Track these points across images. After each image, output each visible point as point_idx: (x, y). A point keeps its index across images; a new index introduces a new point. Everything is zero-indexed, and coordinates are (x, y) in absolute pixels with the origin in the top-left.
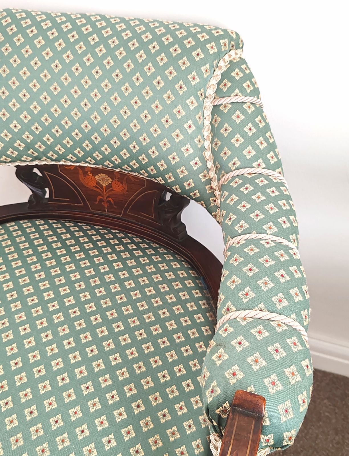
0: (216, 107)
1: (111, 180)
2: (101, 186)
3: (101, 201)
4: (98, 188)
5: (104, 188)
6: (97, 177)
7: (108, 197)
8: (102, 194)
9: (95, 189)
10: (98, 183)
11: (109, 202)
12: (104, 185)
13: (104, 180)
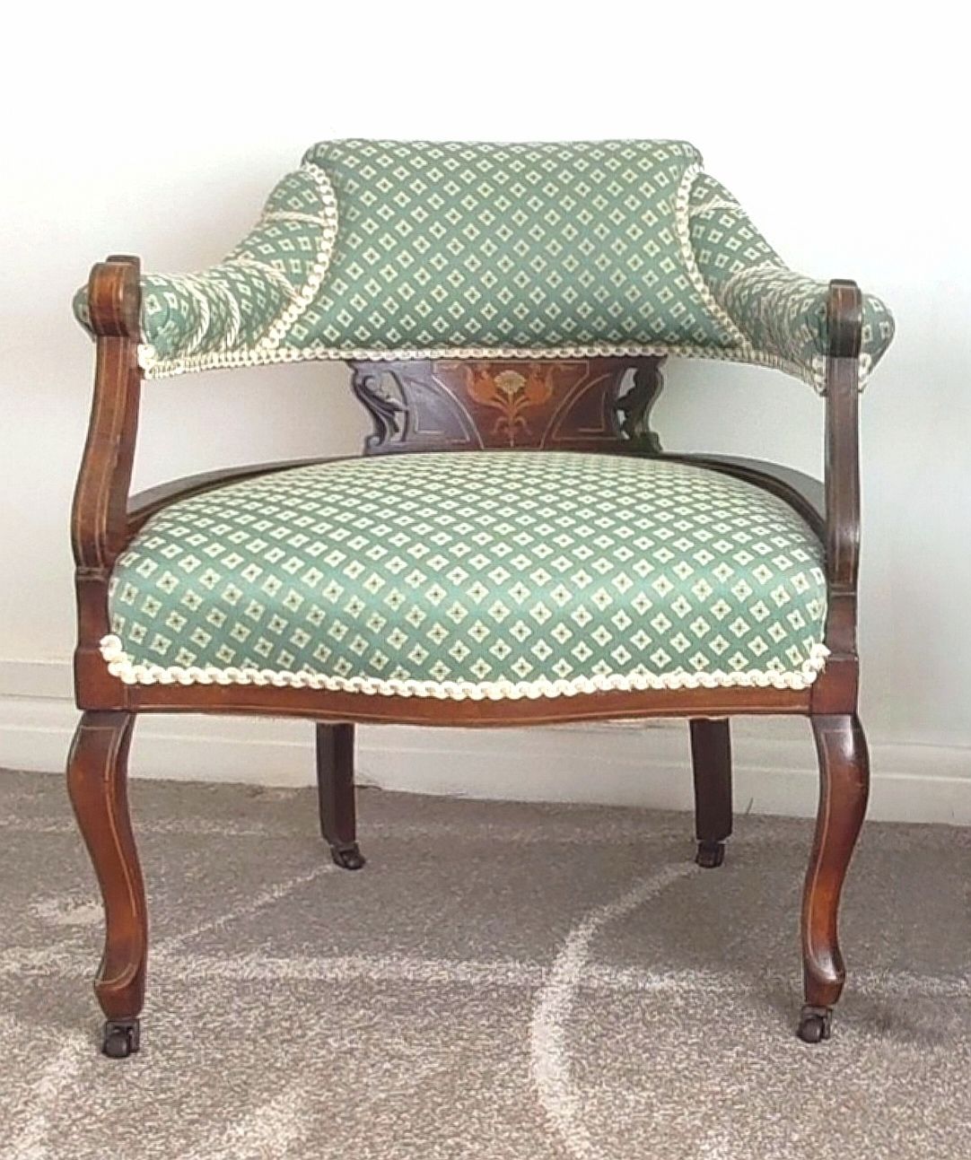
0: (693, 221)
1: (524, 380)
2: (505, 395)
3: (504, 425)
4: (496, 400)
5: (510, 399)
6: (497, 379)
7: (518, 415)
8: (505, 411)
9: (494, 404)
10: (499, 391)
11: (518, 424)
12: (510, 393)
13: (510, 382)
